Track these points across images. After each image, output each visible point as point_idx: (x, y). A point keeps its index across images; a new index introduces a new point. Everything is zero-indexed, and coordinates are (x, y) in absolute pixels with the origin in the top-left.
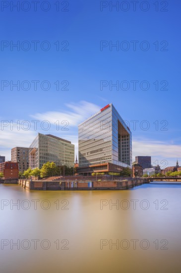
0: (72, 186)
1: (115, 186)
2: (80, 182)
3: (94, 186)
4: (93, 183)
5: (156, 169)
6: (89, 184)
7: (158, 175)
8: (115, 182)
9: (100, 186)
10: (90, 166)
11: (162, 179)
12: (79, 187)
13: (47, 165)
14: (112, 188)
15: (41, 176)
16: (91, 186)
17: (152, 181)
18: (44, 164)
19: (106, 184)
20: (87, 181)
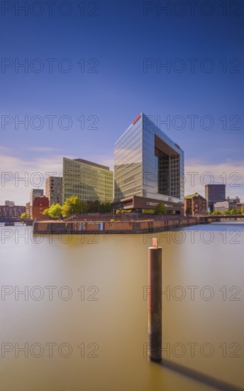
0: (80, 229)
1: (131, 228)
2: (91, 222)
3: (106, 229)
4: (104, 224)
5: (230, 204)
6: (99, 225)
7: (231, 211)
8: (130, 223)
9: (112, 228)
10: (122, 200)
11: (235, 218)
12: (88, 229)
13: (71, 200)
14: (127, 231)
15: (64, 216)
16: (102, 229)
17: (219, 221)
18: (67, 199)
19: (120, 225)
20: (97, 222)
